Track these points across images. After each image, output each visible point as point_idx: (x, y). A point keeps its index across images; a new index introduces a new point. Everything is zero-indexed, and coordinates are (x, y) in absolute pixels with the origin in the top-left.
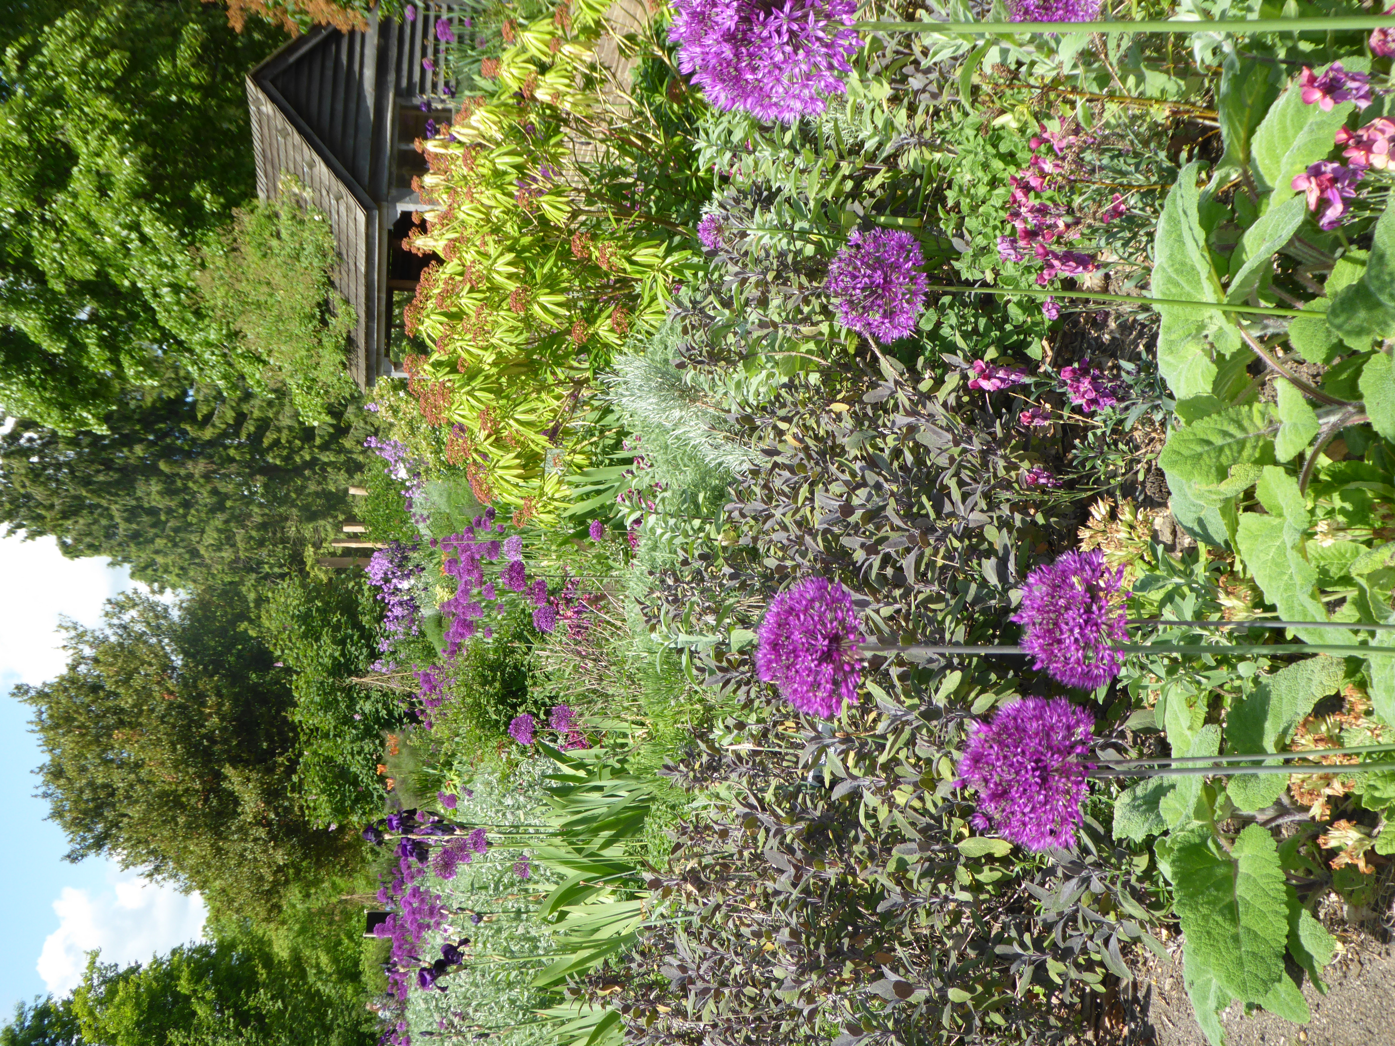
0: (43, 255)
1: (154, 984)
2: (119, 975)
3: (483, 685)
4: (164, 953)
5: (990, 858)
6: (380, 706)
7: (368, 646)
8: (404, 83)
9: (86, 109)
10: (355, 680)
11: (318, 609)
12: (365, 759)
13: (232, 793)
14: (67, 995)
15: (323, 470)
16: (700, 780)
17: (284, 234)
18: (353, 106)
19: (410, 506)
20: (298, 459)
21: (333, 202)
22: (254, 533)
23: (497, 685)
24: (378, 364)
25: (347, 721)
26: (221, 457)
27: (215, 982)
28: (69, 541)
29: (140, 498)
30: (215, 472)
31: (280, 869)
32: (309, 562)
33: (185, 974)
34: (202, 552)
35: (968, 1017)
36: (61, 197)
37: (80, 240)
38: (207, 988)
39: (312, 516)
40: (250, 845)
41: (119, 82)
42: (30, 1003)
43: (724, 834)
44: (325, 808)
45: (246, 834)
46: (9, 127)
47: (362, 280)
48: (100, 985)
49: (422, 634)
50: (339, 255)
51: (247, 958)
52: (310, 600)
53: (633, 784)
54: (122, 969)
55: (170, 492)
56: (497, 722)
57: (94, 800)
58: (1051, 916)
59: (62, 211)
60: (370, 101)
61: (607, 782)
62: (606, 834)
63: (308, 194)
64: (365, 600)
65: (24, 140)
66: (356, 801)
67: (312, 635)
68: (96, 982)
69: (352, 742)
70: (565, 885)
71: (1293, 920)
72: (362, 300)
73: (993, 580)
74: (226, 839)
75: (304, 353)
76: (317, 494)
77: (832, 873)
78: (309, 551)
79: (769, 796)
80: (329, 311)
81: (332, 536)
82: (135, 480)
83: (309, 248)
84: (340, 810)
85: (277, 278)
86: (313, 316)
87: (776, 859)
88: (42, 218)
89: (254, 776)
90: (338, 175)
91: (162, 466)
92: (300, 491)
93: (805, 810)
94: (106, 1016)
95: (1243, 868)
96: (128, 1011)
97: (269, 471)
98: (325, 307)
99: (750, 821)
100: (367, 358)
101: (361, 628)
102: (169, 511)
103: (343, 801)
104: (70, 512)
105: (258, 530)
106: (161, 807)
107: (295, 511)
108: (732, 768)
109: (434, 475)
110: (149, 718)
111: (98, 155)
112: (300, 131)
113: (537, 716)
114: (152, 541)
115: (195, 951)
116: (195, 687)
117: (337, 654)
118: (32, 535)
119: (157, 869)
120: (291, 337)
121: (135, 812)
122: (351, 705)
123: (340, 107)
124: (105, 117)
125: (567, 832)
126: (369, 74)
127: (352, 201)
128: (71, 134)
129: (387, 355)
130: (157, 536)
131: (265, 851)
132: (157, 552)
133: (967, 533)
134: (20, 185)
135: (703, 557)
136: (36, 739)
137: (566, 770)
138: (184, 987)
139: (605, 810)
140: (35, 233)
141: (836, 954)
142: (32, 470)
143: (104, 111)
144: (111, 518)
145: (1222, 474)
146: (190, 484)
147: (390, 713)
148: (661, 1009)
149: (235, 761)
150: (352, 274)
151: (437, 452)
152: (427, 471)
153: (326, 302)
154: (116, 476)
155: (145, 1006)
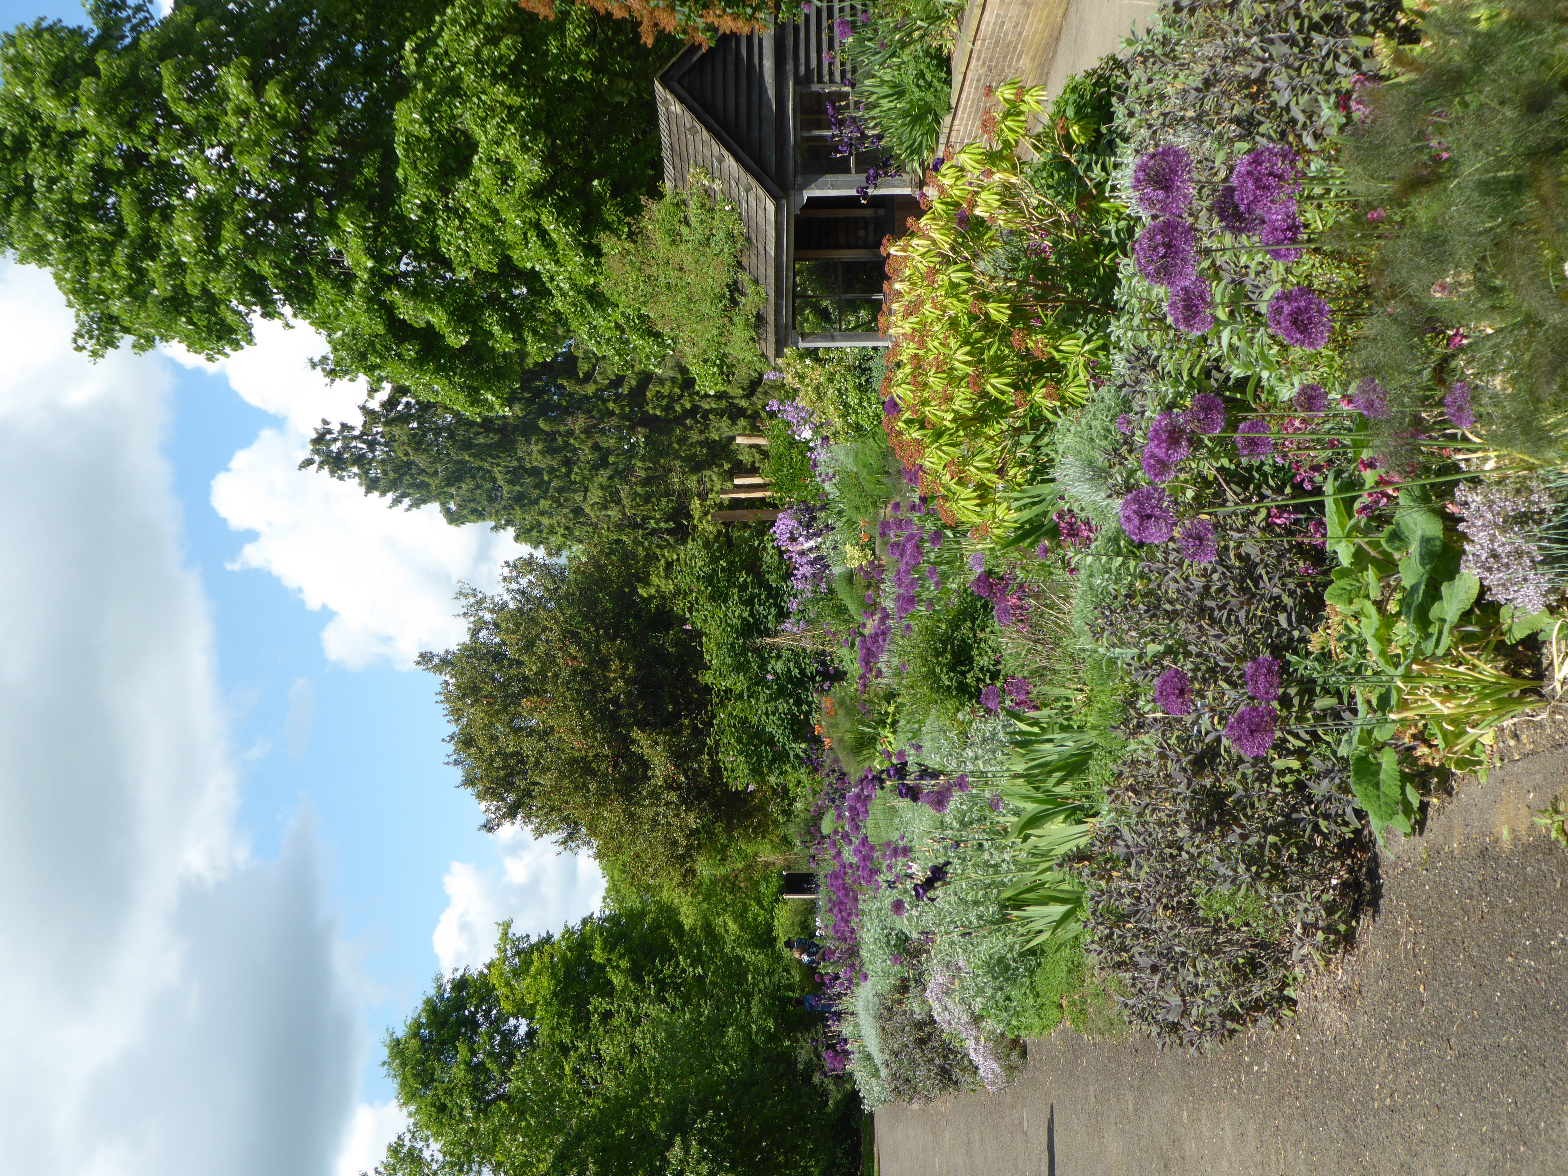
0: (449, 243)
1: (569, 954)
2: (532, 946)
3: (937, 656)
4: (575, 922)
5: (1290, 770)
6: (791, 665)
7: (776, 605)
8: (802, 70)
9: (484, 97)
10: (768, 640)
11: (723, 570)
12: (780, 718)
13: (641, 757)
14: (480, 967)
15: (705, 416)
16: (1133, 734)
17: (693, 221)
18: (755, 98)
19: (815, 465)
20: (678, 408)
21: (743, 194)
22: (639, 490)
23: (949, 656)
24: (786, 336)
25: (760, 681)
26: (600, 411)
27: (629, 951)
28: (452, 506)
29: (520, 459)
30: (595, 426)
31: (694, 833)
32: (697, 515)
33: (598, 942)
34: (587, 510)
35: (1279, 851)
36: (462, 185)
37: (482, 226)
38: (621, 957)
39: (696, 466)
40: (662, 810)
41: (514, 67)
42: (448, 976)
43: (1148, 764)
44: (743, 770)
45: (658, 798)
46: (413, 121)
47: (772, 263)
48: (513, 956)
49: (831, 591)
50: (748, 239)
51: (656, 926)
52: (714, 560)
53: (1077, 736)
54: (534, 940)
55: (550, 450)
56: (949, 687)
57: (504, 768)
58: (1319, 798)
59: (464, 199)
60: (771, 92)
61: (1058, 736)
62: (1058, 775)
63: (717, 186)
64: (769, 558)
65: (426, 132)
66: (773, 762)
67: (719, 597)
68: (509, 953)
69: (767, 702)
70: (1026, 817)
71: (1403, 789)
72: (772, 280)
73: (1285, 625)
74: (637, 803)
75: (715, 332)
76: (700, 443)
77: (1208, 782)
78: (696, 504)
79: (1173, 741)
80: (738, 290)
81: (718, 487)
82: (516, 441)
83: (721, 235)
84: (756, 771)
85: (688, 261)
86: (723, 296)
87: (1179, 777)
88: (446, 206)
89: (661, 738)
90: (747, 168)
91: (541, 424)
92: (682, 440)
93: (1192, 748)
94: (522, 985)
95: (1384, 766)
96: (545, 981)
97: (648, 421)
98: (735, 287)
99: (1162, 756)
100: (777, 333)
101: (768, 588)
102: (552, 470)
103: (759, 761)
104: (455, 478)
105: (643, 486)
106: (572, 773)
107: (678, 462)
108: (1151, 726)
109: (842, 437)
110: (555, 684)
111: (498, 144)
112: (709, 129)
113: (984, 681)
114: (536, 502)
115: (605, 920)
116: (598, 651)
117: (746, 614)
118: (416, 504)
119: (570, 837)
120: (702, 318)
121: (547, 780)
122: (762, 667)
123: (743, 100)
124: (502, 103)
125: (1027, 776)
126: (768, 64)
127: (761, 192)
128: (468, 121)
129: (794, 328)
130: (540, 497)
131: (677, 815)
132: (542, 513)
133: (1272, 598)
134: (426, 176)
135: (1127, 596)
136: (441, 710)
137: (1025, 728)
138: (598, 955)
139: (1056, 757)
140: (440, 222)
141: (1211, 824)
142: (414, 436)
143: (500, 97)
144: (494, 480)
145: (1351, 602)
146: (572, 441)
147: (802, 672)
148: (1114, 874)
149: (643, 725)
150: (762, 257)
151: (844, 416)
152: (835, 434)
153: (735, 282)
154: (496, 438)
155: (561, 976)
